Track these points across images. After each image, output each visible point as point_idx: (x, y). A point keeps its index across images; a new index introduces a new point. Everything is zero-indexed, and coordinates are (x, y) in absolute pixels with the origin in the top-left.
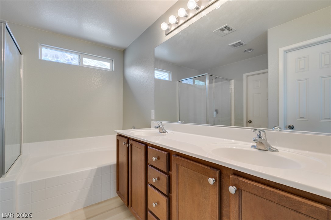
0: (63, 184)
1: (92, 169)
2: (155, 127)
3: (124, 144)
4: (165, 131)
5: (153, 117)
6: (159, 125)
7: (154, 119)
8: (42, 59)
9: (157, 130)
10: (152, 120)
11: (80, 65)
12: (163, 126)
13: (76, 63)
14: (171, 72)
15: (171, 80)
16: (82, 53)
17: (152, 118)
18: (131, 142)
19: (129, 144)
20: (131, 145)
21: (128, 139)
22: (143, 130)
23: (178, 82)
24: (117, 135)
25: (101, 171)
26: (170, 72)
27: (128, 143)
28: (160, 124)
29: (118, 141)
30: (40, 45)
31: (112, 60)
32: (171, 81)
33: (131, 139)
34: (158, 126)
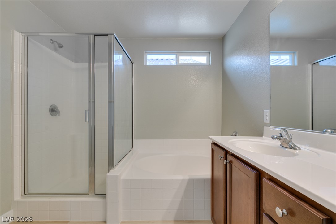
0: (155, 188)
1: (183, 180)
2: (273, 137)
3: (219, 158)
4: (295, 146)
5: (267, 119)
6: (281, 134)
7: (269, 122)
8: (148, 64)
9: (278, 143)
10: (266, 125)
11: (178, 65)
12: (288, 136)
13: (174, 63)
14: (297, 53)
15: (296, 64)
16: (178, 52)
17: (265, 121)
18: (230, 158)
19: (227, 161)
20: (231, 163)
21: (227, 153)
22: (250, 140)
23: (310, 66)
24: (211, 143)
25: (193, 183)
26: (293, 53)
27: (226, 158)
28: (284, 134)
29: (213, 151)
30: (146, 52)
31: (210, 53)
32: (296, 66)
33: (231, 154)
34: (279, 135)
